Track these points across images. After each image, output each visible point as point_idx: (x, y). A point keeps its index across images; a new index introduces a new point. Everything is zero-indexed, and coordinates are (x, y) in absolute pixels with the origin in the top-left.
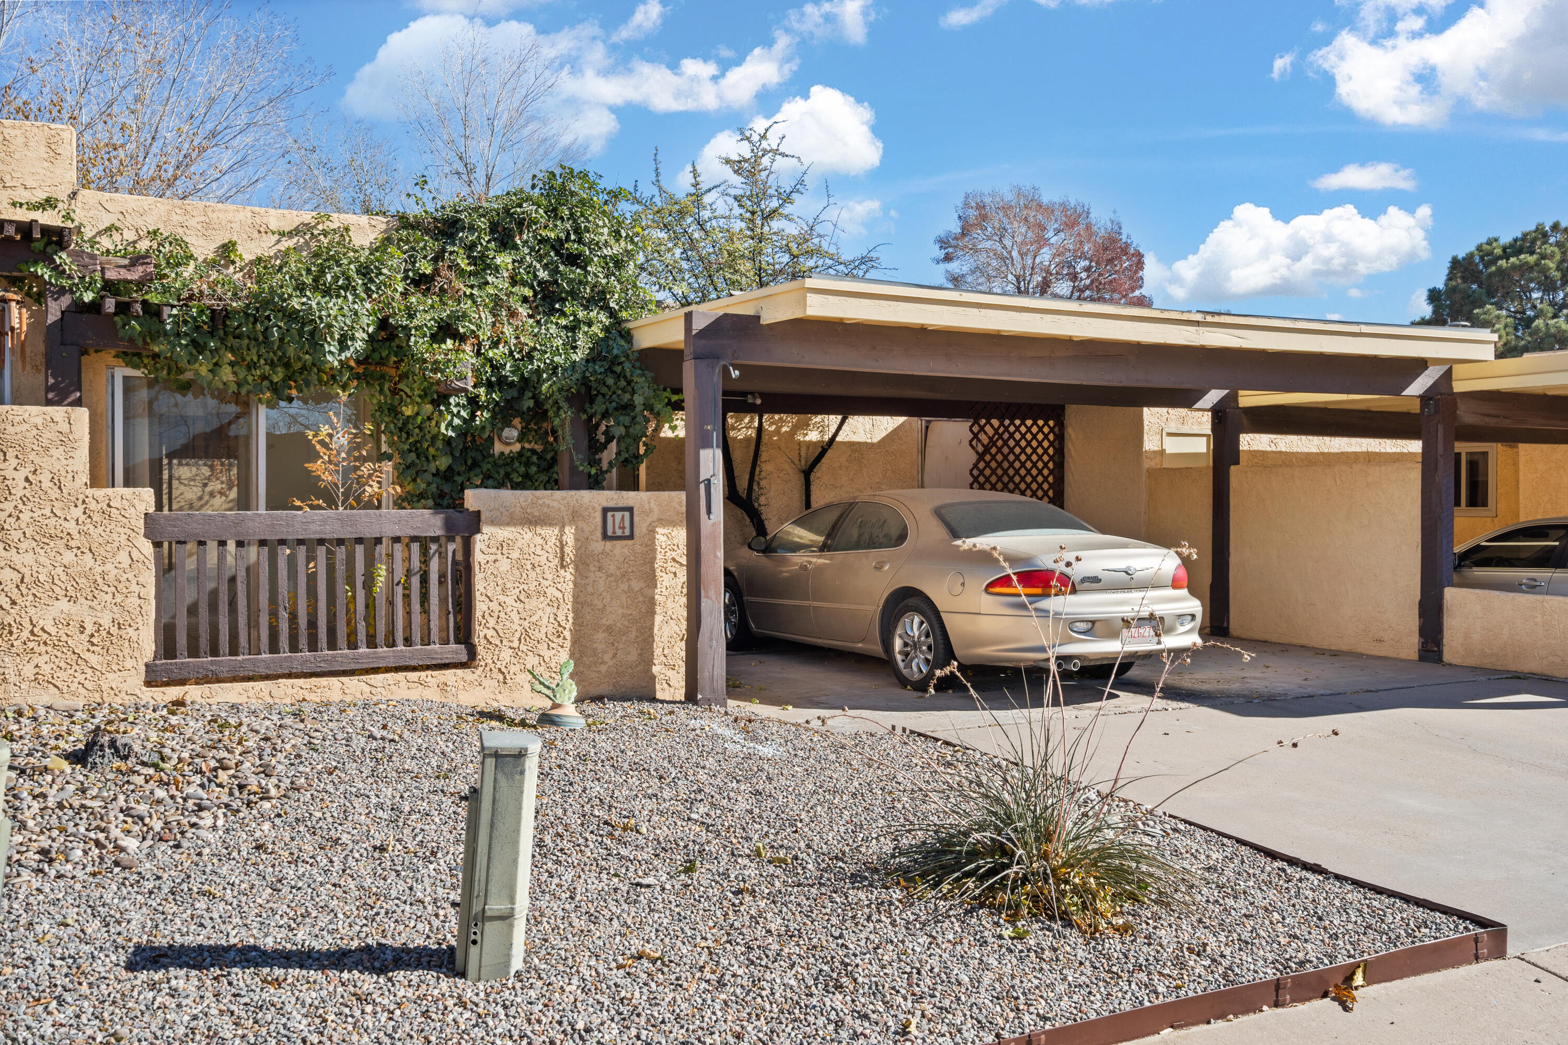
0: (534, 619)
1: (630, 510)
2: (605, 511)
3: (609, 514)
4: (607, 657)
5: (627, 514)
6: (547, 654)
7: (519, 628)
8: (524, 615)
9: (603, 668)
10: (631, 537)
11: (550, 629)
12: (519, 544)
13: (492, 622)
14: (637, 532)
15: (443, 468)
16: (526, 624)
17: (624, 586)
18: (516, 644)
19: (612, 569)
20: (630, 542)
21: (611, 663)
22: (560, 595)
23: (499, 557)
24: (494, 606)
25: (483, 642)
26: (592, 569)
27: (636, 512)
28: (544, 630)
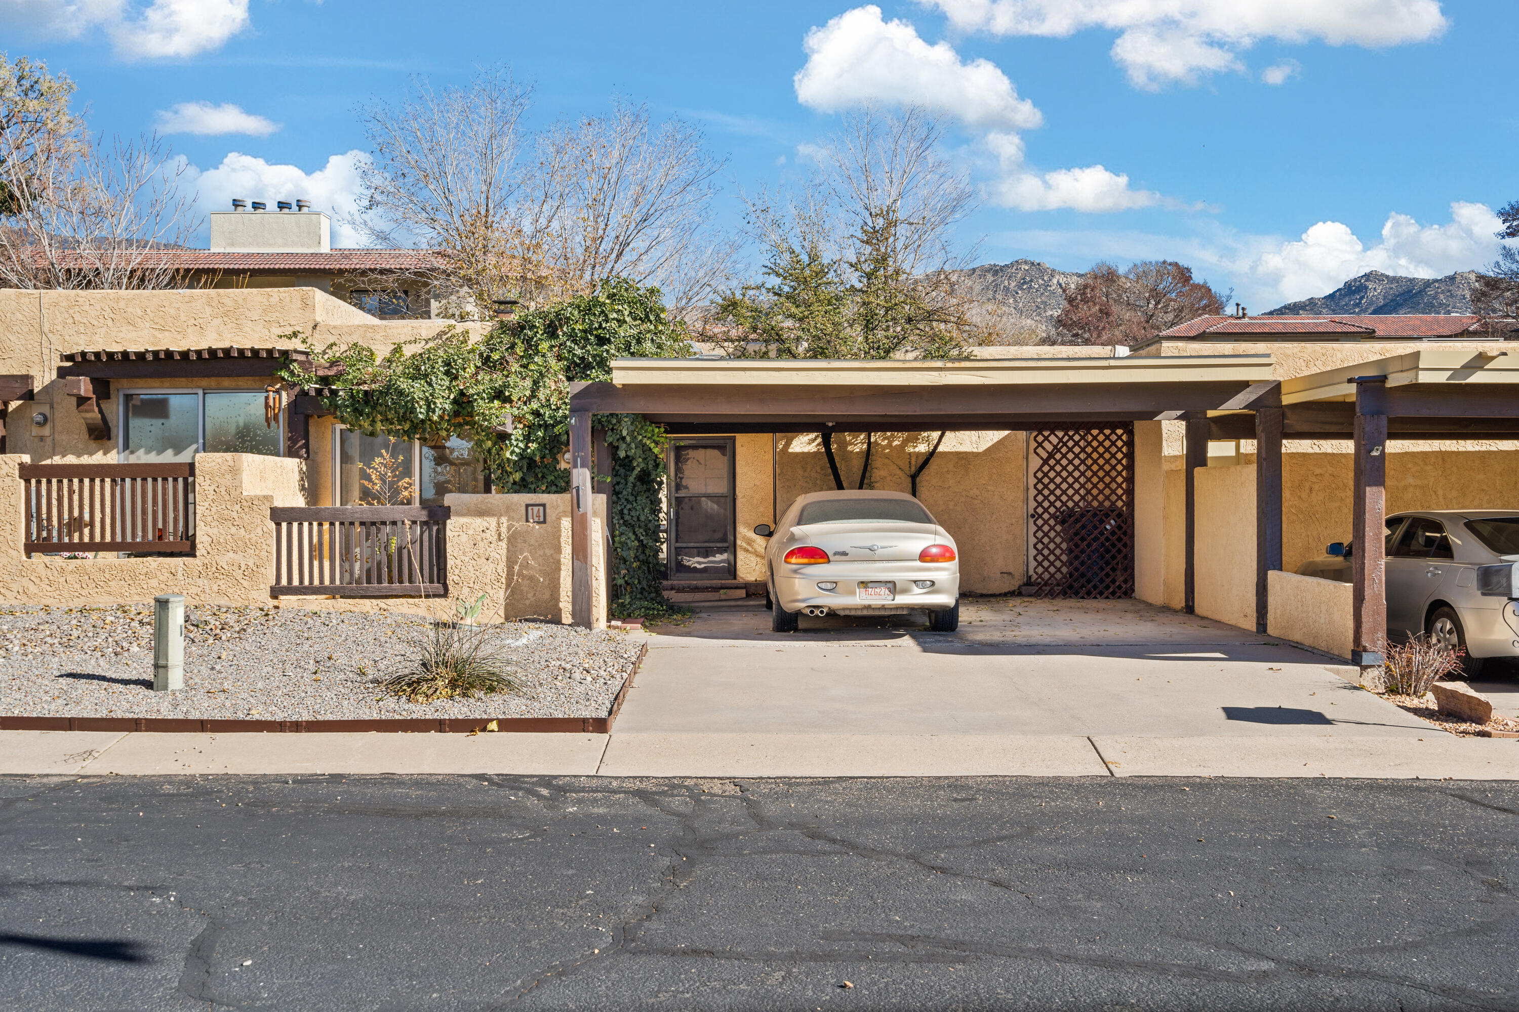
0: (483, 570)
1: (544, 505)
2: (527, 506)
3: (530, 508)
4: (529, 596)
5: (541, 508)
6: (491, 592)
7: (474, 576)
8: (476, 568)
9: (527, 602)
10: (544, 522)
11: (493, 577)
12: (473, 526)
13: (457, 571)
14: (548, 519)
15: (517, 479)
16: (478, 573)
17: (541, 553)
18: (471, 585)
19: (533, 541)
20: (544, 525)
21: (532, 599)
22: (498, 557)
23: (461, 533)
24: (458, 562)
25: (452, 583)
26: (519, 541)
27: (548, 506)
28: (489, 577)
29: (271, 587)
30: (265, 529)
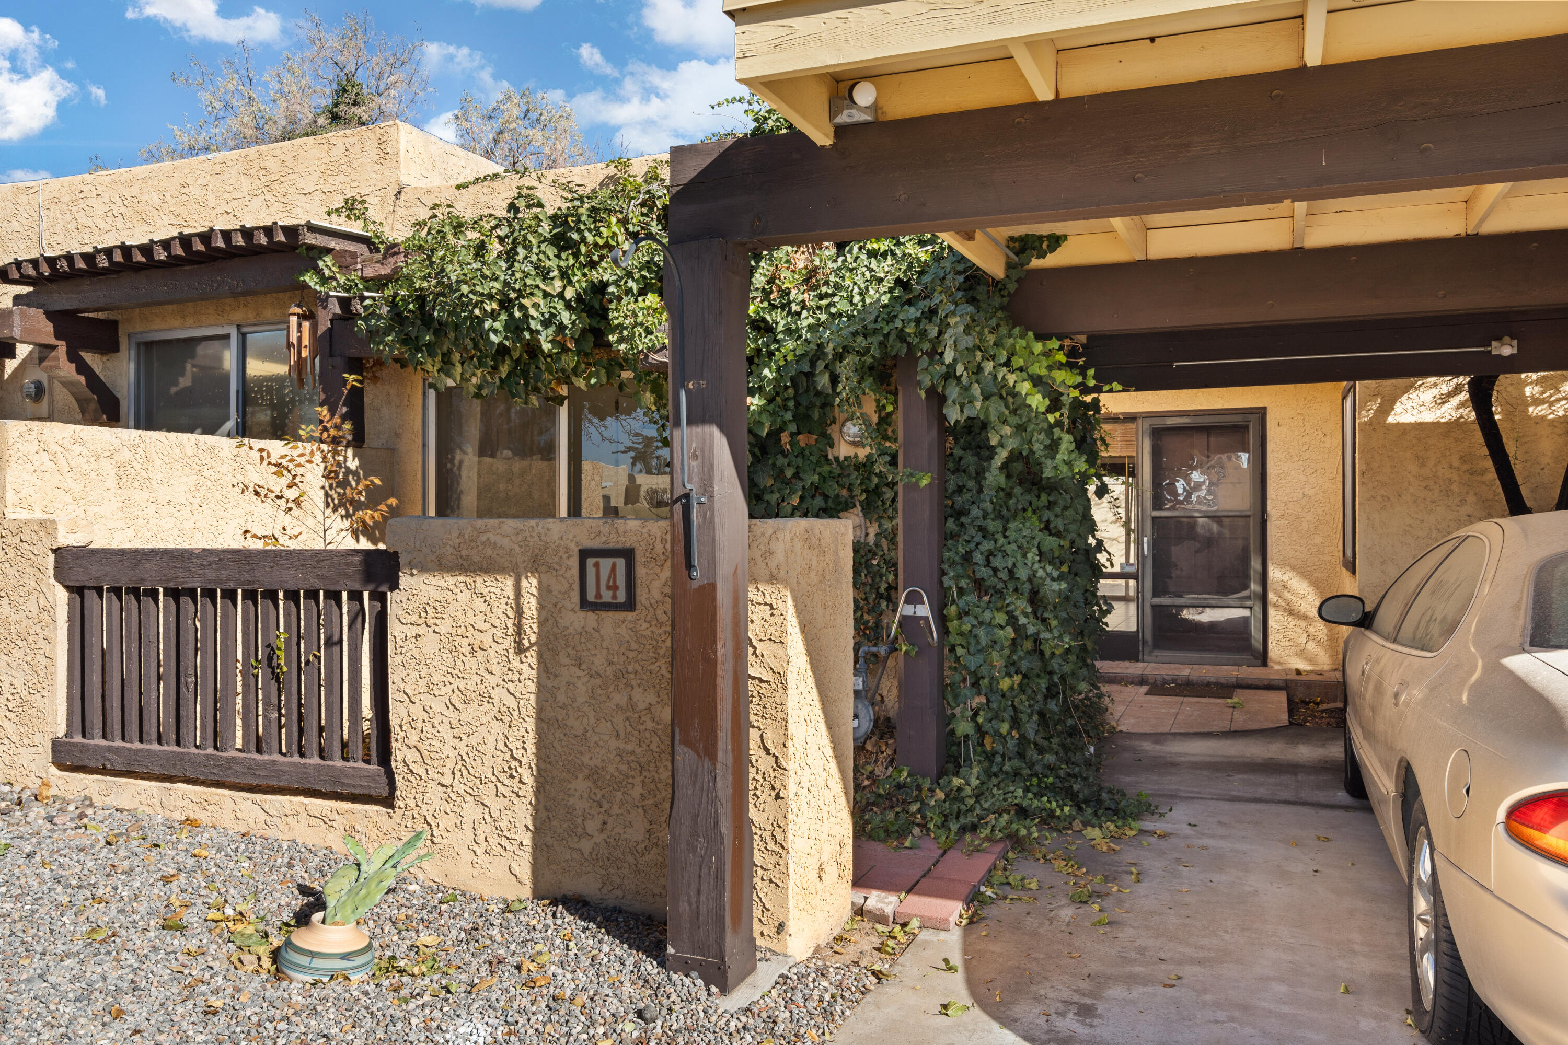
0: (473, 740)
1: (628, 554)
2: (584, 554)
3: (590, 562)
4: (592, 826)
5: (621, 563)
6: (496, 805)
7: (452, 754)
8: (459, 732)
9: (586, 846)
10: (630, 605)
11: (499, 763)
12: (450, 611)
13: (413, 737)
14: (642, 596)
16: (463, 749)
17: (620, 698)
18: (447, 780)
19: (599, 662)
20: (630, 616)
21: (599, 838)
22: (512, 703)
23: (422, 630)
24: (416, 711)
25: (401, 766)
26: (564, 660)
27: (640, 558)
28: (489, 762)
29: (56, 743)
30: (42, 602)
